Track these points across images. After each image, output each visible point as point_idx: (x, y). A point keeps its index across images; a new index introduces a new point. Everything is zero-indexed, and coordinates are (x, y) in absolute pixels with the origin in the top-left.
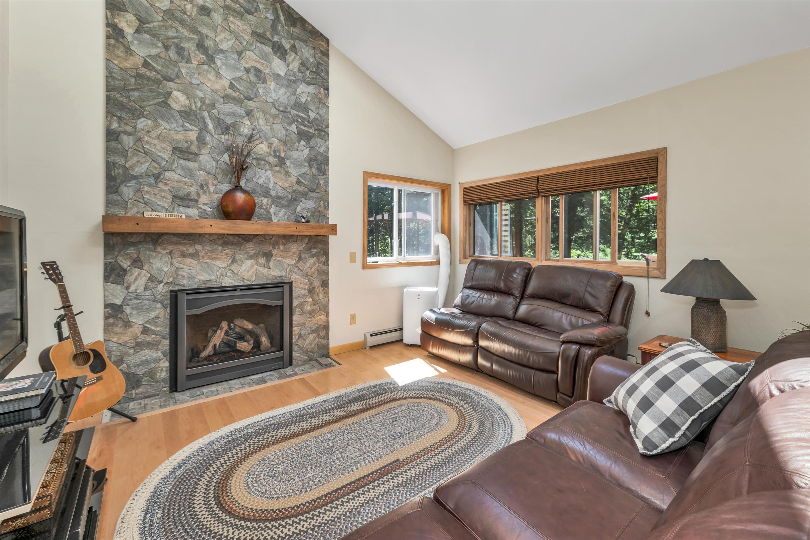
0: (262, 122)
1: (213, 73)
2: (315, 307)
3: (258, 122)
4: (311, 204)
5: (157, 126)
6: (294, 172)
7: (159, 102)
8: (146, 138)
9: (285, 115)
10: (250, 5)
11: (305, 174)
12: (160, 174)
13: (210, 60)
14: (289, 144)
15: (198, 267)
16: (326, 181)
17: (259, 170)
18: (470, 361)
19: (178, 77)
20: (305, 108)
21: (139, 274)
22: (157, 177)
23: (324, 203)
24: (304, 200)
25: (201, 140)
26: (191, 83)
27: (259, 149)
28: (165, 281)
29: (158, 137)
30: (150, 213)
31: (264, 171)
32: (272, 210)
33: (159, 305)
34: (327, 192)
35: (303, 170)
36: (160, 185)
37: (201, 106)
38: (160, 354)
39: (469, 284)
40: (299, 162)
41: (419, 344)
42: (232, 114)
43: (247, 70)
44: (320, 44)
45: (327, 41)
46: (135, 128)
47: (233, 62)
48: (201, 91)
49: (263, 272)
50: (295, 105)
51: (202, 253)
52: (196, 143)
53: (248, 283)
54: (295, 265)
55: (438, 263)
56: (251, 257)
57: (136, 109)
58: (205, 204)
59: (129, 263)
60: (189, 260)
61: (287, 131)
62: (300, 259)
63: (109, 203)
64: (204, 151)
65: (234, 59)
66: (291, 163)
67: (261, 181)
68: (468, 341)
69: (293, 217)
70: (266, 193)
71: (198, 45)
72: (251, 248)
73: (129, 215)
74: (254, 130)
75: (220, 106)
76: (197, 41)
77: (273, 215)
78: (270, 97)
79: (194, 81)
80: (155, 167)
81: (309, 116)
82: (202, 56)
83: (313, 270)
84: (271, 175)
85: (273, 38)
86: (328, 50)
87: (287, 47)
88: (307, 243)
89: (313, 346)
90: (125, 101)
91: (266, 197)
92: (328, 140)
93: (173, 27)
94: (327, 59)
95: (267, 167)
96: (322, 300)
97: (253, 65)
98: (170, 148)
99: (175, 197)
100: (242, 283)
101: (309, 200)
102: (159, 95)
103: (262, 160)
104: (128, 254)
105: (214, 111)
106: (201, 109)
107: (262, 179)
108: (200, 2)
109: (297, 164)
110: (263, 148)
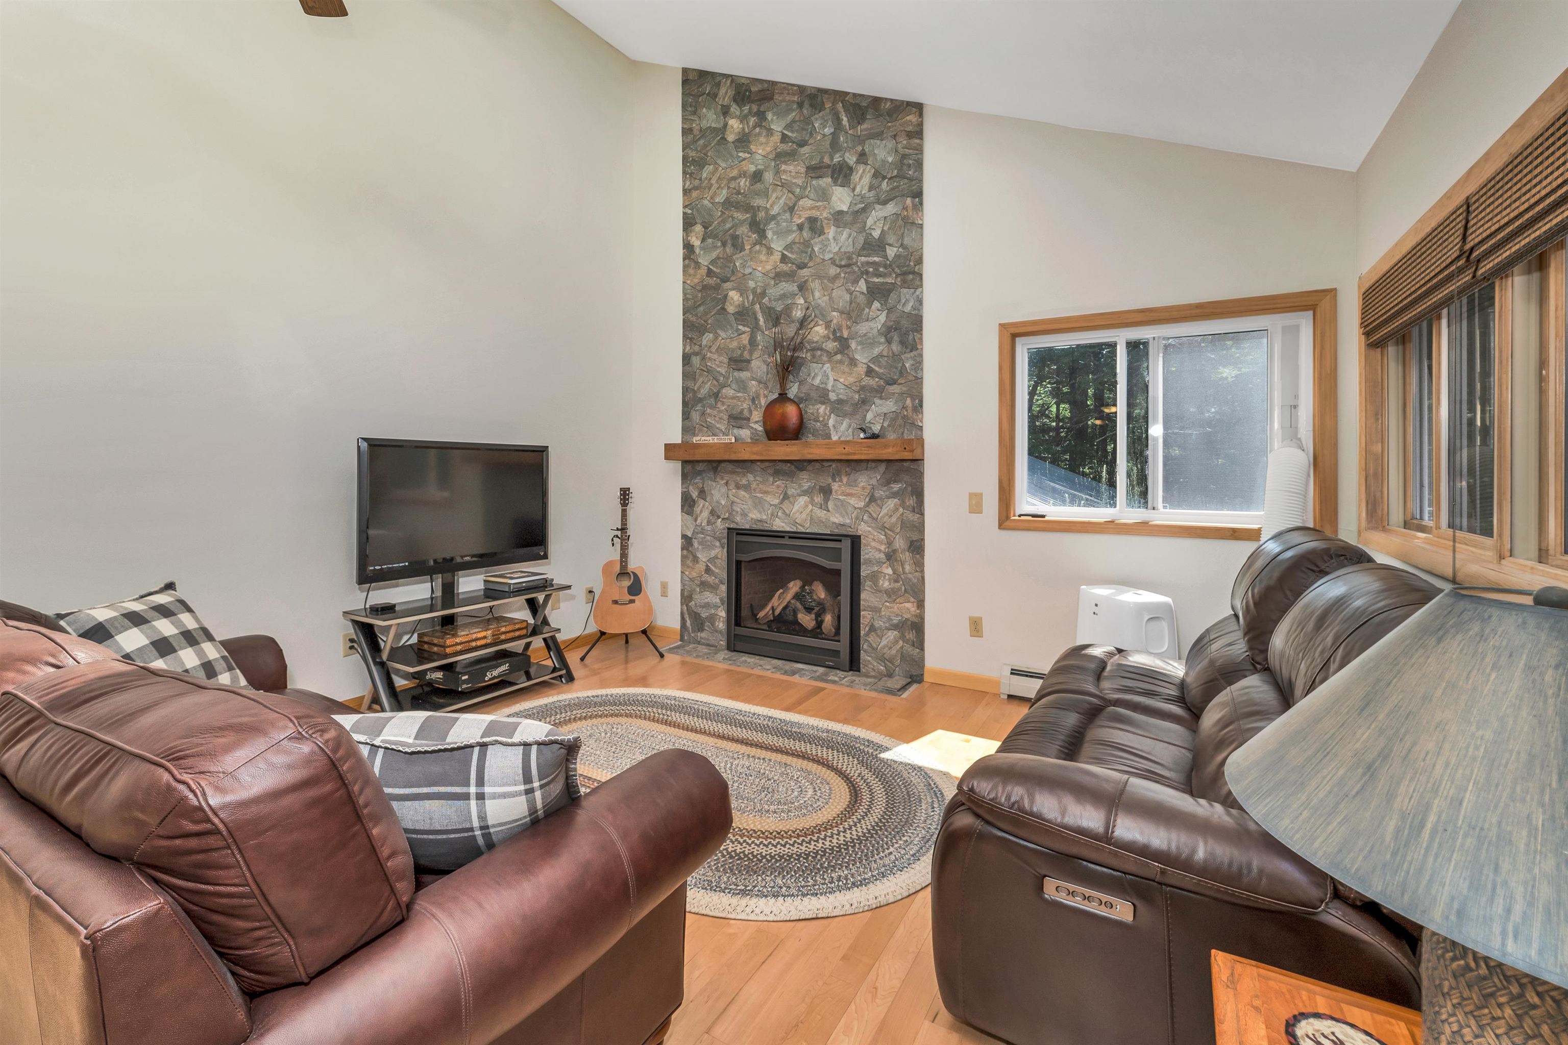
0: (818, 294)
1: (765, 251)
2: (897, 585)
3: (813, 296)
4: (889, 406)
5: (717, 336)
6: (862, 357)
7: (718, 310)
9: (849, 270)
10: (804, 132)
11: (881, 355)
12: (719, 392)
13: (762, 234)
14: (854, 315)
15: (750, 503)
16: (915, 360)
17: (815, 365)
19: (733, 273)
20: (880, 245)
21: (703, 506)
22: (716, 395)
23: (913, 400)
24: (877, 401)
25: (753, 342)
26: (744, 275)
27: (813, 335)
28: (722, 517)
29: (719, 350)
30: (709, 438)
31: (820, 365)
32: (831, 422)
33: (718, 544)
34: (919, 381)
35: (876, 351)
36: (719, 405)
37: (753, 299)
38: (717, 600)
40: (869, 338)
42: (783, 296)
43: (800, 227)
44: (906, 123)
45: (919, 107)
46: (700, 346)
47: (784, 224)
48: (753, 280)
49: (819, 515)
50: (863, 248)
51: (754, 485)
52: (748, 347)
53: (801, 529)
54: (863, 510)
56: (805, 493)
57: (702, 326)
58: (755, 422)
59: (697, 494)
60: (742, 493)
61: (851, 294)
62: (872, 499)
63: (684, 430)
64: (756, 354)
65: (786, 221)
66: (858, 343)
67: (817, 382)
69: (860, 430)
70: (823, 397)
71: (751, 225)
72: (805, 480)
73: (697, 441)
74: (808, 309)
75: (772, 291)
76: (749, 220)
77: (832, 428)
78: (830, 251)
79: (747, 271)
80: (715, 386)
81: (886, 256)
82: (754, 236)
83: (894, 519)
84: (829, 369)
85: (832, 159)
86: (921, 125)
87: (851, 159)
88: (884, 473)
89: (893, 652)
90: (695, 319)
91: (823, 403)
92: (921, 286)
93: (729, 217)
94: (919, 141)
95: (825, 358)
96: (910, 576)
97: (807, 216)
98: (726, 361)
99: (732, 417)
100: (794, 529)
101: (886, 399)
102: (718, 302)
103: (818, 349)
104: (696, 484)
105: (766, 300)
106: (753, 304)
107: (819, 378)
108: (752, 168)
109: (867, 342)
110: (819, 331)
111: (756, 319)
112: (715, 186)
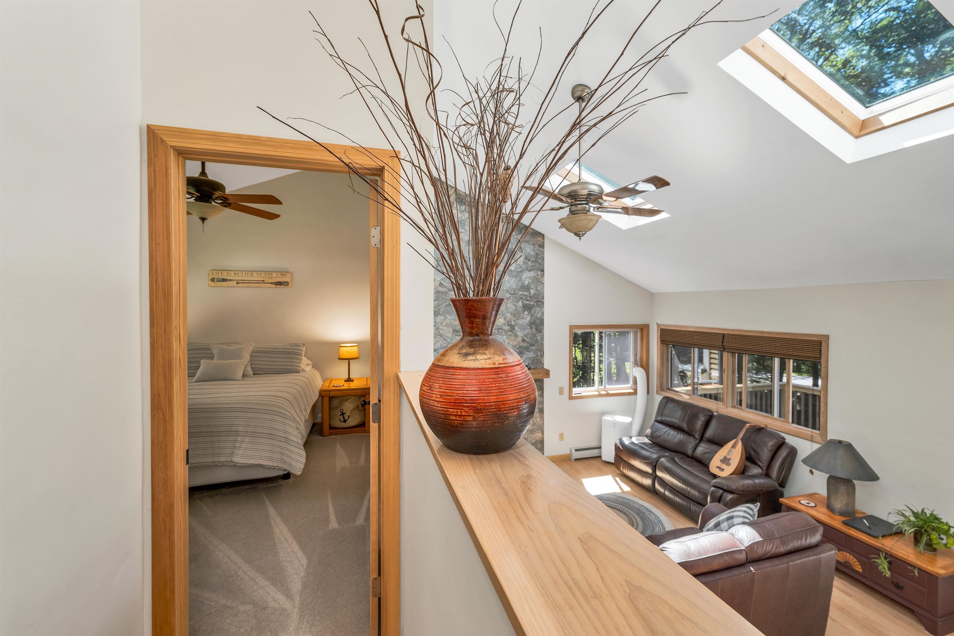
2: (534, 427)
4: (531, 354)
5: (445, 319)
6: (520, 334)
7: (447, 305)
8: (441, 327)
9: (514, 296)
11: (528, 334)
14: (517, 316)
16: (541, 337)
18: (649, 486)
20: (528, 288)
23: (540, 352)
24: (526, 353)
29: (446, 325)
34: (542, 345)
35: (526, 332)
39: (659, 418)
40: (523, 326)
41: (613, 461)
44: (538, 240)
45: (543, 236)
50: (521, 288)
55: (635, 393)
61: (516, 306)
66: (518, 328)
68: (649, 470)
78: (506, 286)
80: (444, 343)
81: (530, 293)
84: (506, 338)
86: (543, 243)
92: (543, 307)
94: (542, 249)
95: (504, 333)
96: (539, 422)
98: (452, 331)
101: (530, 352)
102: (446, 301)
103: (501, 329)
109: (522, 328)
110: (501, 321)
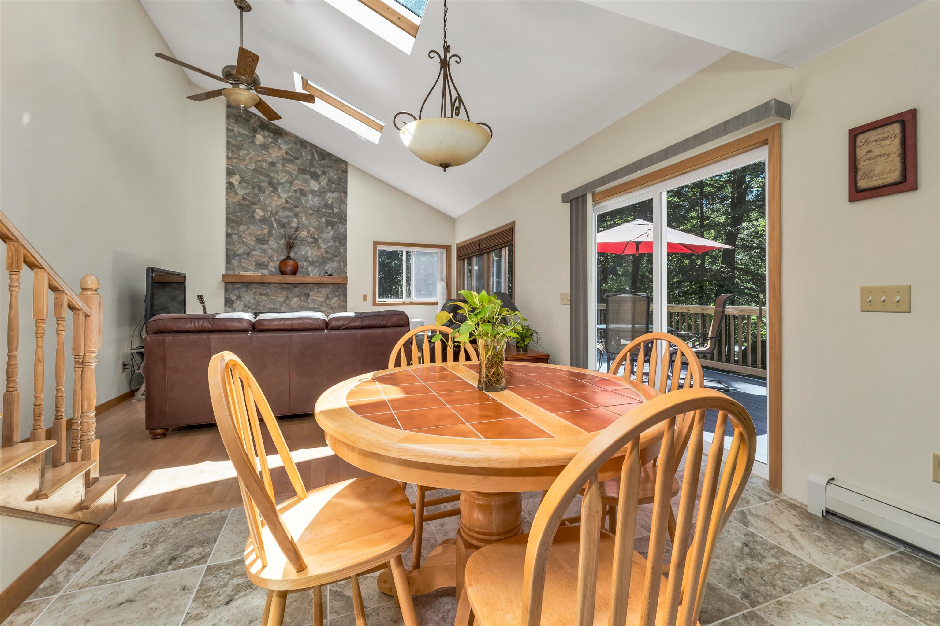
0: (303, 219)
1: (277, 196)
3: (302, 219)
4: (335, 264)
5: (248, 228)
6: (323, 246)
7: (250, 216)
8: (244, 235)
9: (318, 213)
10: (297, 154)
11: (331, 246)
12: (250, 252)
13: (275, 189)
14: (320, 230)
15: (268, 301)
16: (345, 250)
17: (302, 246)
19: (259, 202)
20: (331, 207)
21: (240, 304)
22: (248, 254)
23: (344, 263)
24: (330, 263)
25: (270, 233)
26: (265, 204)
27: (302, 235)
28: (251, 308)
29: (250, 234)
30: (243, 273)
31: (305, 247)
32: (310, 269)
34: (346, 256)
35: (330, 244)
36: (250, 258)
37: (270, 215)
40: (326, 239)
42: (286, 217)
43: (295, 191)
44: (341, 167)
45: (346, 163)
46: (237, 230)
47: (287, 188)
48: (270, 207)
49: (304, 306)
50: (324, 206)
51: (270, 294)
52: (267, 235)
54: (324, 302)
56: (297, 296)
57: (239, 221)
58: (272, 267)
59: (235, 298)
60: (263, 297)
61: (319, 222)
62: (327, 298)
63: (227, 268)
64: (272, 239)
65: (288, 187)
66: (322, 241)
69: (323, 273)
70: (306, 259)
71: (269, 183)
72: (297, 291)
73: (235, 274)
74: (299, 224)
75: (280, 214)
76: (268, 181)
77: (310, 272)
78: (309, 204)
79: (267, 202)
80: (247, 249)
81: (333, 211)
82: (271, 189)
83: (336, 305)
84: (309, 249)
85: (310, 169)
86: (347, 169)
87: (319, 172)
88: (332, 288)
90: (234, 218)
91: (306, 261)
92: (347, 224)
93: (256, 177)
94: (346, 174)
95: (307, 244)
97: (298, 187)
98: (254, 239)
99: (257, 264)
101: (333, 262)
102: (249, 212)
103: (304, 240)
104: (235, 293)
105: (277, 217)
106: (270, 217)
107: (304, 252)
108: (270, 160)
109: (325, 241)
110: (304, 234)
111: (272, 225)
112: (248, 161)
